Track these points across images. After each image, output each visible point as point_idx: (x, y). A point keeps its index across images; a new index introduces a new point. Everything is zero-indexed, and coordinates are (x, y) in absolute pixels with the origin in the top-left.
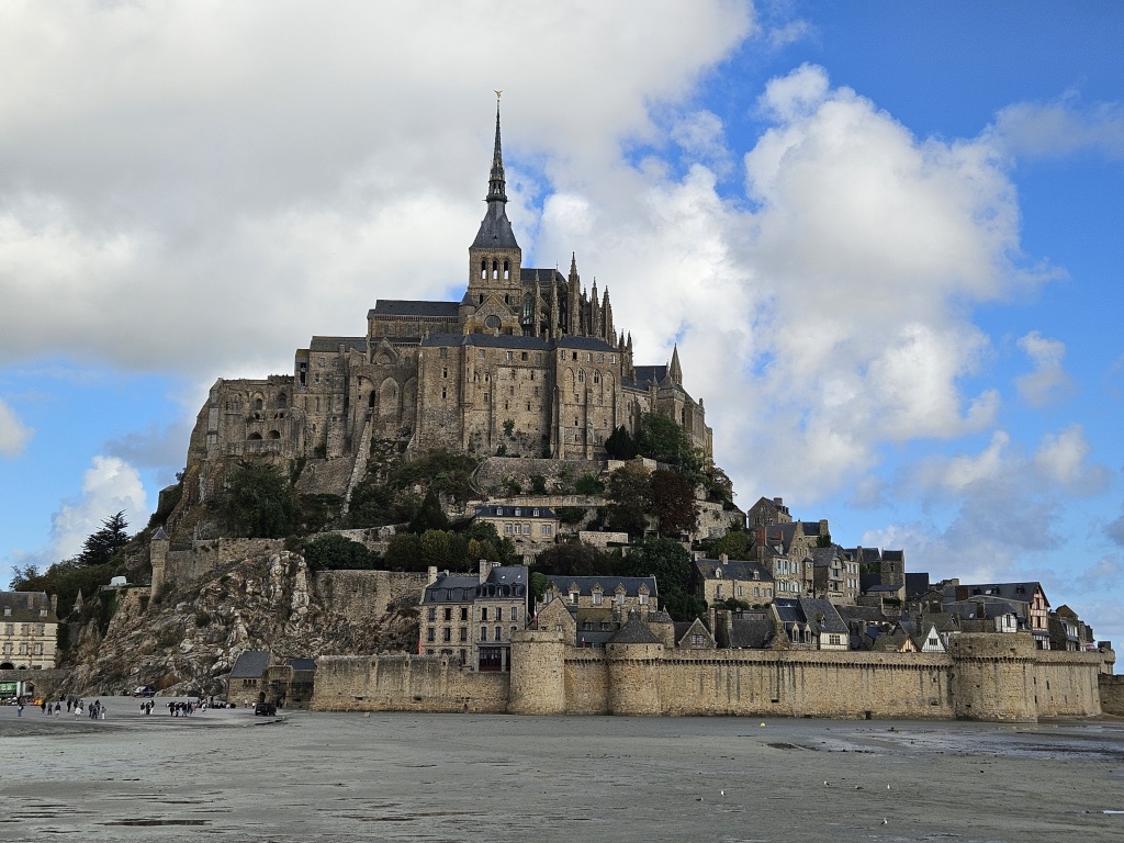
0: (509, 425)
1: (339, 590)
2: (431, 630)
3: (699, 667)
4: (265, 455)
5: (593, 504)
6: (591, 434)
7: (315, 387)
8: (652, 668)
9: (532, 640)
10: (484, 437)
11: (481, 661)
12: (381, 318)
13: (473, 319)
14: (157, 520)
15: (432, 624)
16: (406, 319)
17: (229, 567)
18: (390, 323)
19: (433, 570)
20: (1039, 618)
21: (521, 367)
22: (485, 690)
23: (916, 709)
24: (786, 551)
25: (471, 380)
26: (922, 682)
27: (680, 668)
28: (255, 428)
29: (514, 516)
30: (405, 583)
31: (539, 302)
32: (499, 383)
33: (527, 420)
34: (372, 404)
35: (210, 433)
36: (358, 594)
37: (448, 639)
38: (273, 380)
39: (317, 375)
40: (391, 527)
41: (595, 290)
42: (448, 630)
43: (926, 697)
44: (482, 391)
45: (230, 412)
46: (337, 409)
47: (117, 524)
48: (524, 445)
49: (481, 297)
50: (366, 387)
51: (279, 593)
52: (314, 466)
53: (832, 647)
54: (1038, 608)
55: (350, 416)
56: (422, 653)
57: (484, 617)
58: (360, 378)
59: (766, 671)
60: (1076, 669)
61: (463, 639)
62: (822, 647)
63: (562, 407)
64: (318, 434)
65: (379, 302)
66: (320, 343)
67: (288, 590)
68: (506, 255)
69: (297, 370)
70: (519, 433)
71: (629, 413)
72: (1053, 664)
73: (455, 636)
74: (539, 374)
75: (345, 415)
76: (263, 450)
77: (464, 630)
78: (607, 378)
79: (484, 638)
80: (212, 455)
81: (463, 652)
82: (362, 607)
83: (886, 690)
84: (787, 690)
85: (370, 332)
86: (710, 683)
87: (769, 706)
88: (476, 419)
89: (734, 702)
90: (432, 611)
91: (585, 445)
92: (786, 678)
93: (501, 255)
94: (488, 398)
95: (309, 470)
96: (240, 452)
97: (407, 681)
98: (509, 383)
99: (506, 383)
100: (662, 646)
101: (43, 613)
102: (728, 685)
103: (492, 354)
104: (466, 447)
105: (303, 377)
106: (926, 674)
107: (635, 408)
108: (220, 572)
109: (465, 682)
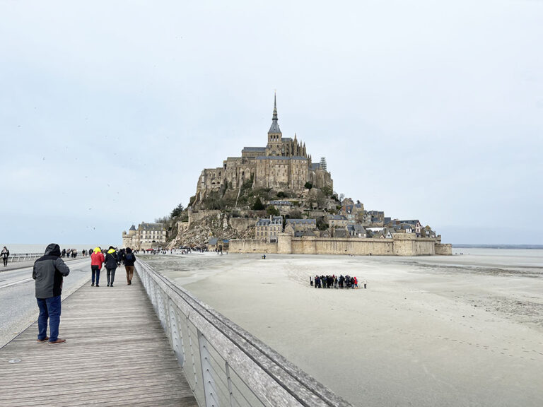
0: (279, 180)
1: (235, 223)
2: (258, 233)
3: (326, 242)
5: (300, 200)
6: (300, 182)
8: (314, 242)
9: (283, 235)
10: (272, 183)
11: (271, 240)
12: (245, 152)
13: (269, 152)
16: (252, 152)
19: (258, 218)
21: (281, 165)
22: (271, 248)
23: (383, 253)
24: (351, 212)
25: (268, 168)
26: (385, 246)
27: (321, 242)
28: (213, 181)
30: (251, 221)
31: (286, 147)
33: (283, 179)
34: (243, 175)
35: (202, 182)
36: (240, 223)
38: (218, 169)
39: (229, 168)
40: (249, 207)
41: (301, 143)
42: (262, 233)
43: (386, 250)
44: (271, 171)
45: (207, 177)
48: (283, 185)
49: (271, 146)
50: (242, 170)
54: (418, 227)
57: (271, 229)
58: (240, 168)
60: (428, 242)
61: (266, 235)
62: (359, 237)
63: (292, 175)
65: (244, 147)
66: (229, 159)
67: (222, 223)
68: (278, 134)
69: (224, 166)
70: (281, 182)
72: (422, 241)
74: (286, 166)
75: (236, 178)
76: (216, 187)
79: (271, 235)
80: (203, 188)
81: (266, 238)
82: (241, 227)
83: (375, 248)
84: (349, 248)
85: (242, 156)
86: (329, 246)
88: (270, 179)
89: (335, 251)
90: (258, 228)
91: (299, 185)
92: (349, 245)
95: (227, 192)
96: (210, 188)
97: (252, 245)
98: (278, 169)
100: (316, 237)
101: (162, 229)
102: (334, 247)
103: (274, 161)
104: (267, 186)
107: (312, 175)
108: (205, 218)
109: (267, 246)
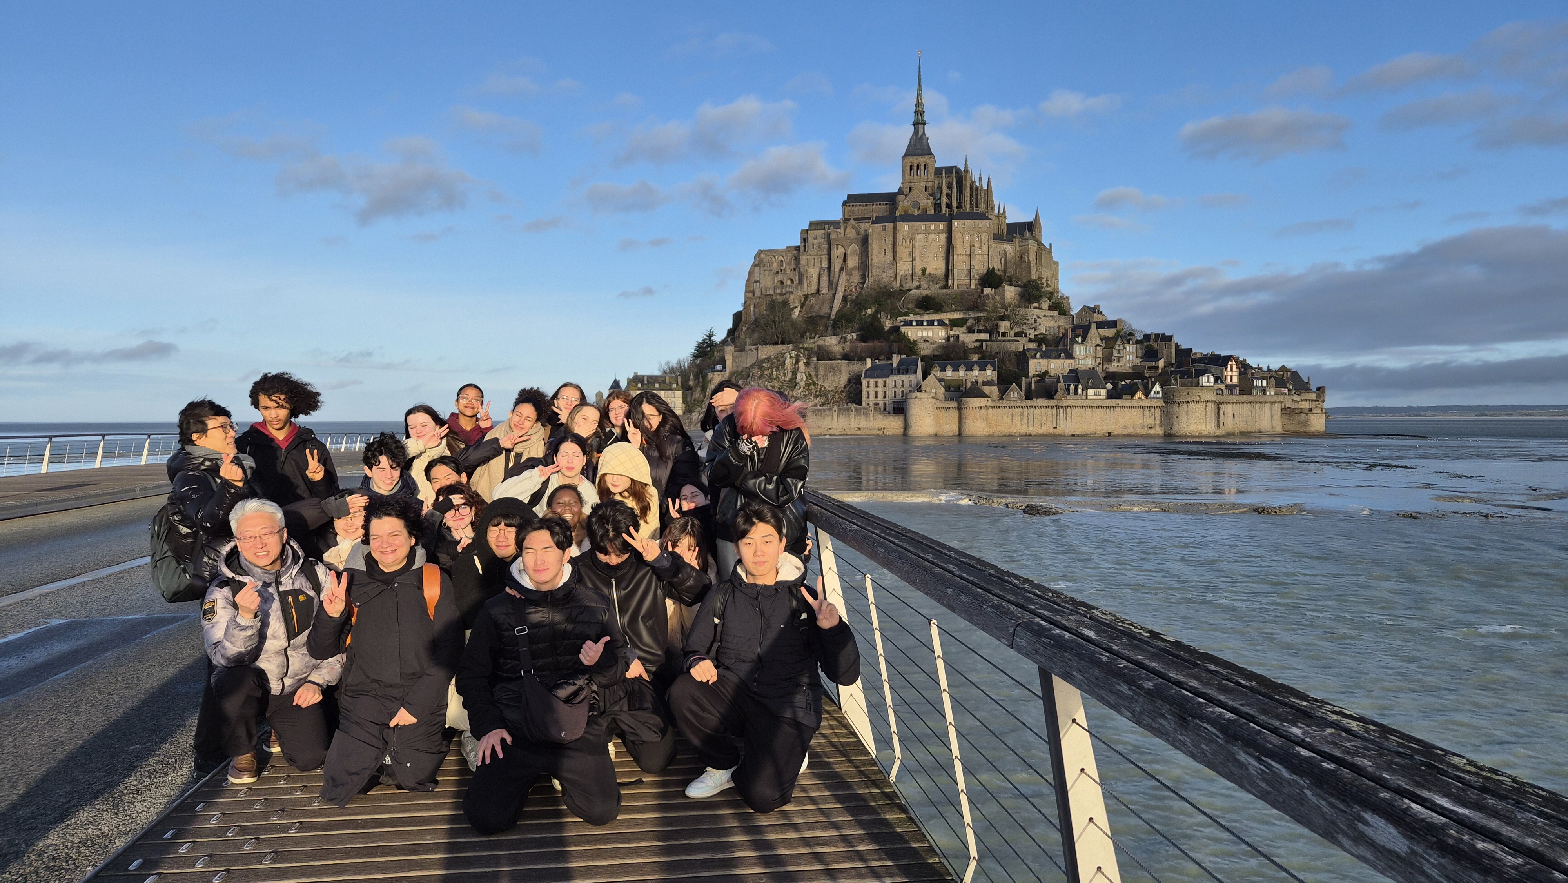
0: (924, 270)
1: (821, 372)
2: (868, 393)
3: (1011, 410)
4: (785, 294)
5: (972, 316)
6: (974, 272)
7: (811, 251)
8: (983, 411)
9: (916, 398)
10: (909, 278)
11: (894, 408)
12: (850, 206)
13: (904, 204)
14: (731, 332)
15: (868, 389)
16: (864, 206)
17: (763, 361)
18: (855, 209)
19: (869, 361)
20: (1231, 377)
21: (931, 233)
22: (893, 424)
23: (1139, 431)
24: (1084, 340)
25: (900, 243)
26: (1143, 416)
27: (1000, 410)
28: (780, 277)
29: (923, 325)
30: (856, 367)
31: (945, 190)
32: (917, 245)
33: (936, 266)
34: (844, 261)
35: (756, 282)
36: (832, 373)
37: (876, 397)
38: (789, 249)
39: (813, 245)
40: (854, 335)
41: (980, 179)
42: (876, 393)
43: (1146, 424)
44: (907, 250)
45: (766, 268)
46: (825, 264)
47: (710, 336)
48: (933, 281)
49: (910, 188)
50: (841, 250)
51: (790, 374)
52: (812, 300)
53: (1095, 397)
54: (1231, 370)
55: (832, 268)
56: (864, 404)
57: (895, 386)
58: (837, 245)
59: (1050, 411)
60: (1257, 406)
61: (885, 397)
62: (1089, 397)
63: (955, 257)
64: (815, 280)
65: (849, 195)
66: (814, 225)
67: (795, 373)
68: (925, 160)
69: (801, 242)
70: (930, 274)
71: (1000, 257)
72: (1238, 403)
73: (880, 395)
74: (942, 238)
75: (829, 268)
76: (784, 291)
77: (885, 392)
78: (984, 237)
79: (895, 397)
80: (758, 294)
81: (885, 404)
82: (834, 381)
83: (1121, 420)
84: (1062, 421)
85: (844, 215)
86: (1017, 419)
87: (1051, 431)
88: (904, 267)
89: (1031, 428)
90: (868, 382)
91: (971, 280)
92: (1062, 415)
93: (922, 160)
94: (912, 254)
95: (810, 301)
96: (772, 292)
97: (853, 420)
98: (923, 244)
99: (922, 244)
100: (989, 399)
101: (674, 386)
102: (1028, 419)
103: (913, 227)
104: (898, 285)
105: (805, 246)
106: (1146, 412)
107: (1004, 254)
108: (759, 364)
109: (883, 420)
